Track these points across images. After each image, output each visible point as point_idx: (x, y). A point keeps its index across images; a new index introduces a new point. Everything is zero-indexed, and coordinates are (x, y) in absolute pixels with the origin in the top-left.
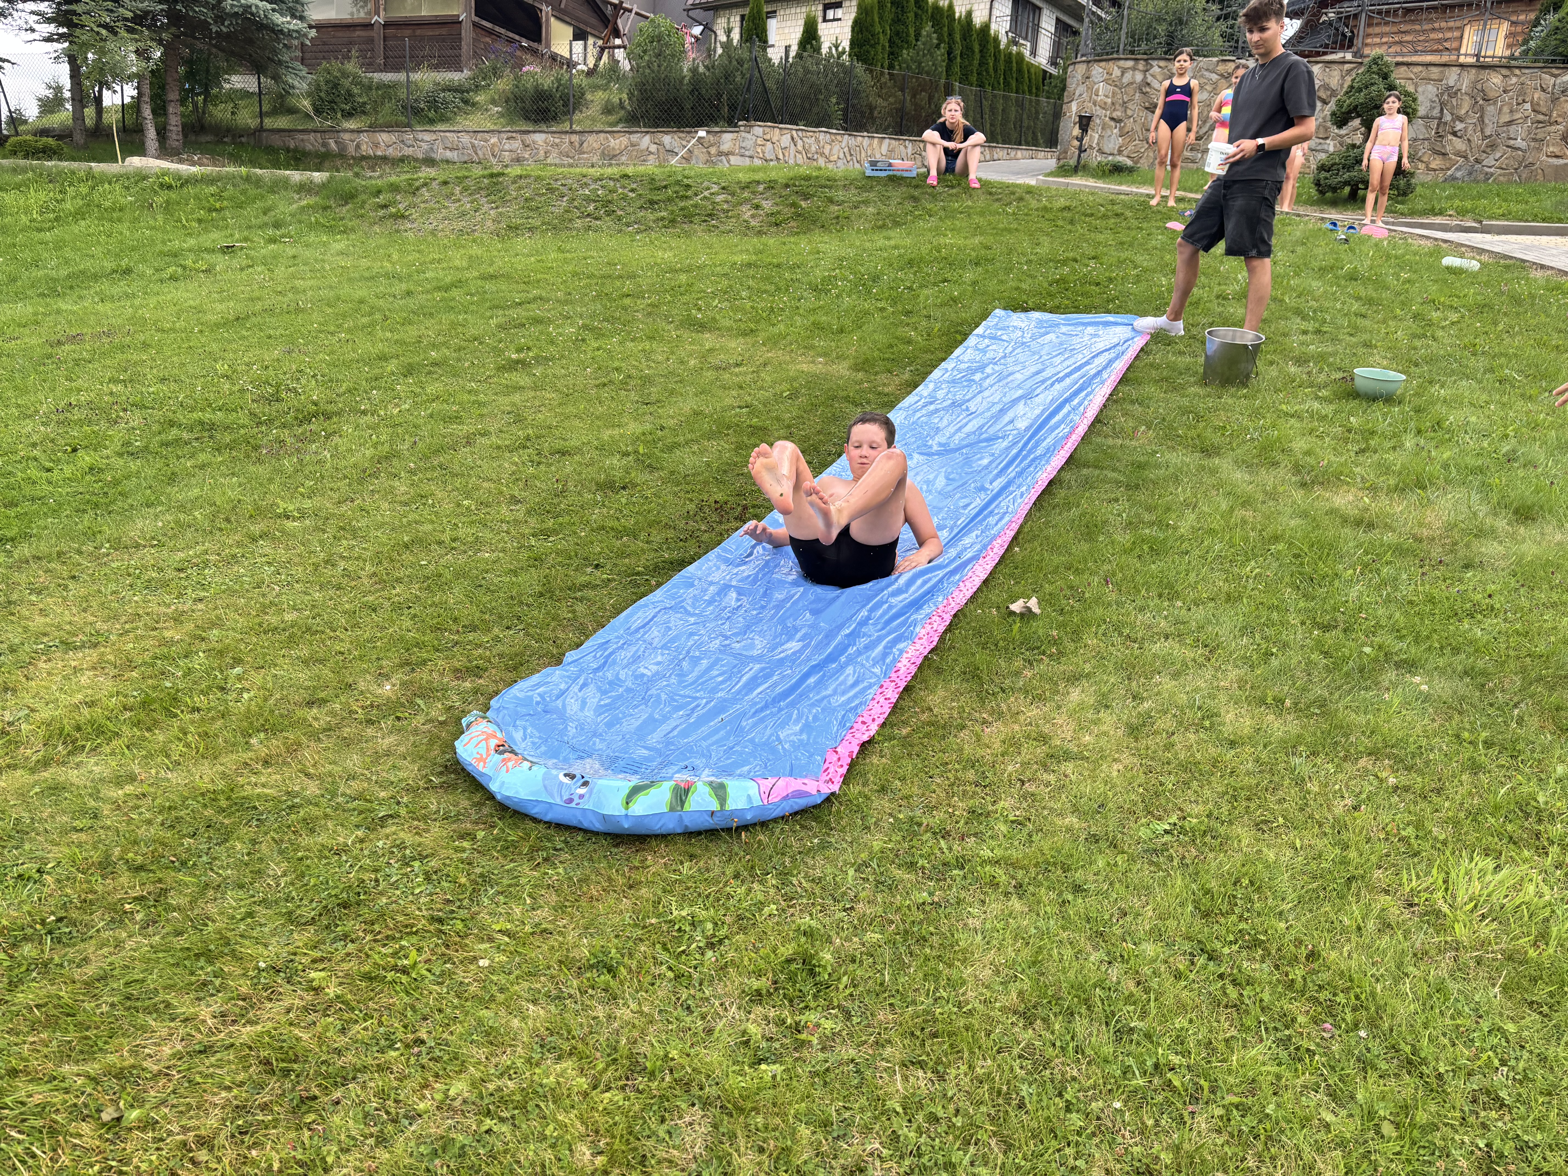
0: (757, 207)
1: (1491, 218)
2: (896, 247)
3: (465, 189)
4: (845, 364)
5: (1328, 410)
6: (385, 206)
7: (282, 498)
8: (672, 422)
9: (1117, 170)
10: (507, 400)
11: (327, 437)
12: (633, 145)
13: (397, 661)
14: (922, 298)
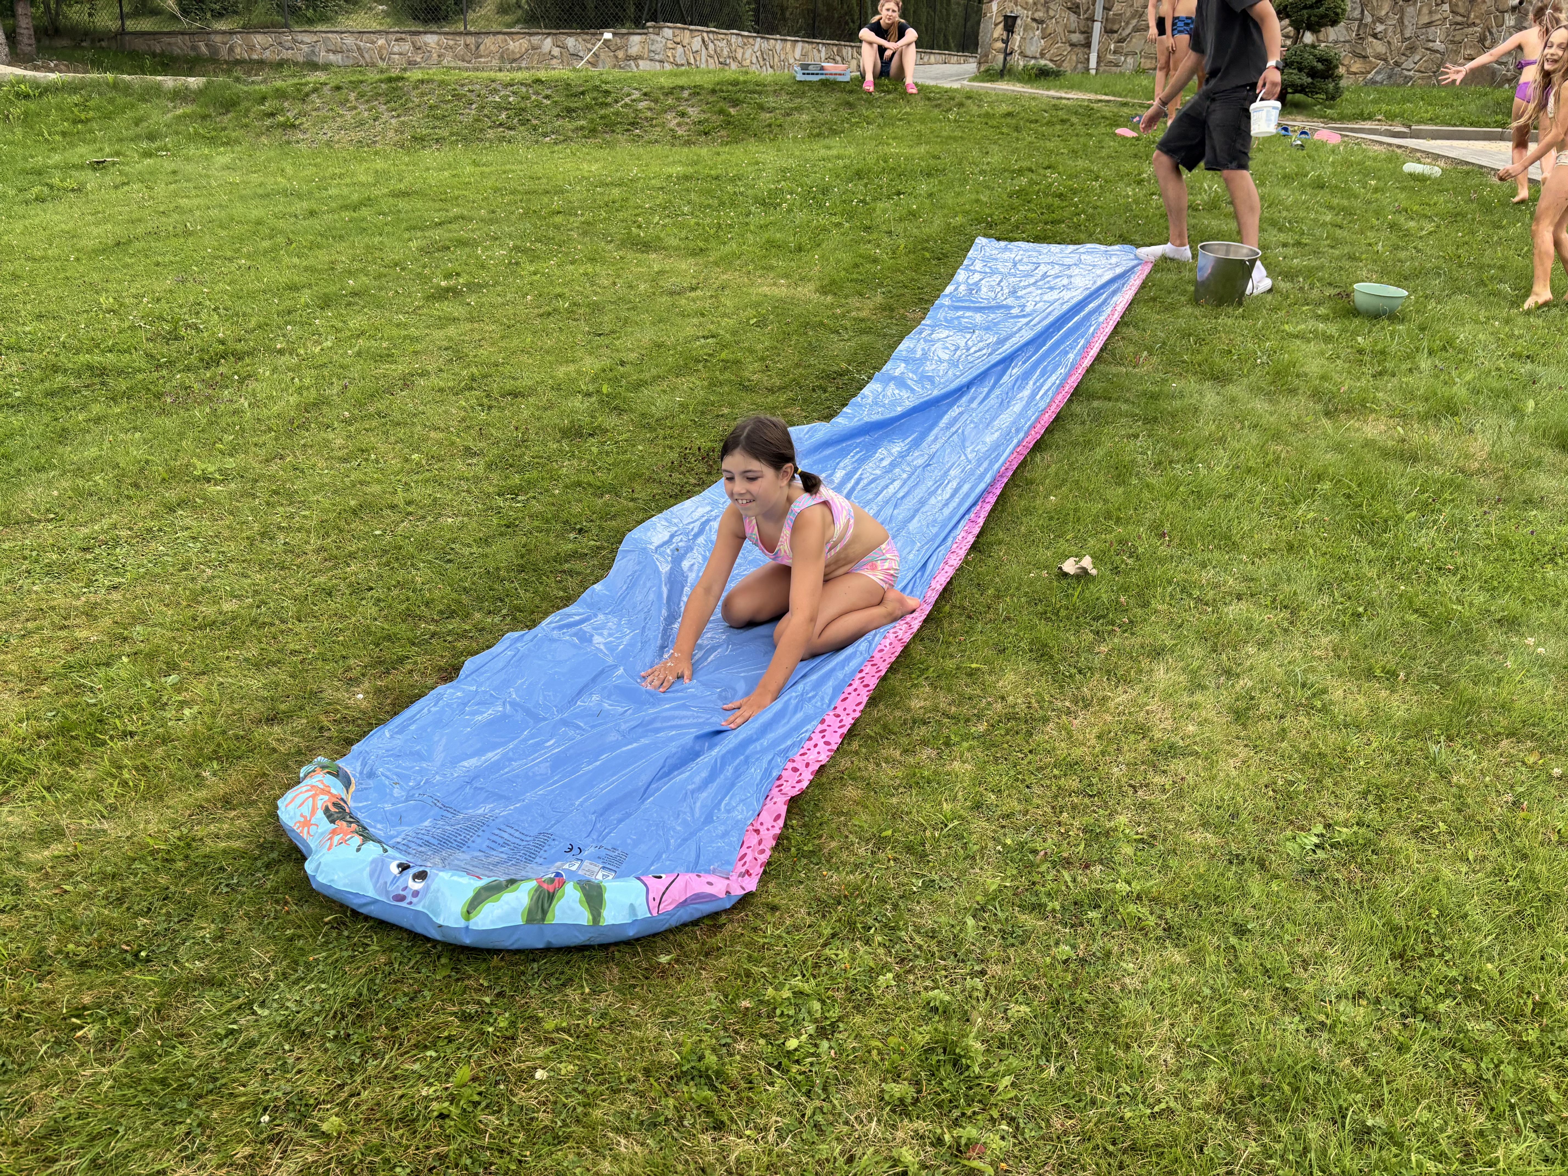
0: (683, 115)
1: (1419, 122)
2: (838, 157)
3: (361, 95)
4: (811, 286)
5: (1332, 329)
6: (272, 115)
7: (199, 457)
8: (633, 356)
9: (1042, 75)
10: (441, 334)
11: (242, 381)
12: (534, 48)
13: (367, 660)
14: (878, 212)
